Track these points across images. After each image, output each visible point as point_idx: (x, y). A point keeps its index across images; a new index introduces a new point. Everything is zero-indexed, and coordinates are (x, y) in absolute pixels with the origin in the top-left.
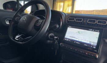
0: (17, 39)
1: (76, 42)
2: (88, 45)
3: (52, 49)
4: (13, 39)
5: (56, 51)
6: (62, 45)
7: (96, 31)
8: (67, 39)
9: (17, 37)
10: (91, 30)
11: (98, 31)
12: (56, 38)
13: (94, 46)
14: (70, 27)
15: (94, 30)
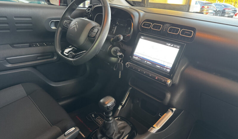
0: (67, 54)
1: (147, 61)
2: (161, 66)
3: (114, 69)
4: (61, 53)
6: (128, 65)
7: (174, 47)
8: (136, 57)
9: (67, 50)
10: (169, 44)
11: (178, 47)
12: (121, 54)
13: (168, 69)
14: (143, 37)
15: (172, 45)
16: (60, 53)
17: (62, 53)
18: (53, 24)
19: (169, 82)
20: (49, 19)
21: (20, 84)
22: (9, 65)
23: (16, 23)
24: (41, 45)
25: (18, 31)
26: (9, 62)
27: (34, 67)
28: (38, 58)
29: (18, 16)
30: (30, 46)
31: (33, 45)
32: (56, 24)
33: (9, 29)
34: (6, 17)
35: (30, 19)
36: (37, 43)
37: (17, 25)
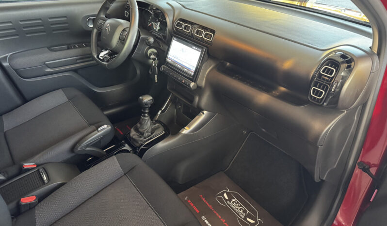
0: (102, 58)
5: (156, 76)
6: (161, 68)
7: (198, 50)
9: (102, 54)
10: (194, 48)
13: (192, 72)
14: (175, 39)
16: (96, 56)
17: (98, 57)
18: (91, 22)
19: (192, 84)
20: (85, 16)
21: (61, 89)
22: (49, 70)
23: (52, 24)
24: (80, 47)
25: (54, 32)
26: (48, 66)
27: (75, 71)
28: (78, 61)
29: (53, 17)
30: (68, 48)
31: (71, 47)
32: (94, 21)
33: (44, 32)
34: (40, 19)
35: (65, 19)
36: (76, 44)
37: (52, 26)
